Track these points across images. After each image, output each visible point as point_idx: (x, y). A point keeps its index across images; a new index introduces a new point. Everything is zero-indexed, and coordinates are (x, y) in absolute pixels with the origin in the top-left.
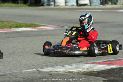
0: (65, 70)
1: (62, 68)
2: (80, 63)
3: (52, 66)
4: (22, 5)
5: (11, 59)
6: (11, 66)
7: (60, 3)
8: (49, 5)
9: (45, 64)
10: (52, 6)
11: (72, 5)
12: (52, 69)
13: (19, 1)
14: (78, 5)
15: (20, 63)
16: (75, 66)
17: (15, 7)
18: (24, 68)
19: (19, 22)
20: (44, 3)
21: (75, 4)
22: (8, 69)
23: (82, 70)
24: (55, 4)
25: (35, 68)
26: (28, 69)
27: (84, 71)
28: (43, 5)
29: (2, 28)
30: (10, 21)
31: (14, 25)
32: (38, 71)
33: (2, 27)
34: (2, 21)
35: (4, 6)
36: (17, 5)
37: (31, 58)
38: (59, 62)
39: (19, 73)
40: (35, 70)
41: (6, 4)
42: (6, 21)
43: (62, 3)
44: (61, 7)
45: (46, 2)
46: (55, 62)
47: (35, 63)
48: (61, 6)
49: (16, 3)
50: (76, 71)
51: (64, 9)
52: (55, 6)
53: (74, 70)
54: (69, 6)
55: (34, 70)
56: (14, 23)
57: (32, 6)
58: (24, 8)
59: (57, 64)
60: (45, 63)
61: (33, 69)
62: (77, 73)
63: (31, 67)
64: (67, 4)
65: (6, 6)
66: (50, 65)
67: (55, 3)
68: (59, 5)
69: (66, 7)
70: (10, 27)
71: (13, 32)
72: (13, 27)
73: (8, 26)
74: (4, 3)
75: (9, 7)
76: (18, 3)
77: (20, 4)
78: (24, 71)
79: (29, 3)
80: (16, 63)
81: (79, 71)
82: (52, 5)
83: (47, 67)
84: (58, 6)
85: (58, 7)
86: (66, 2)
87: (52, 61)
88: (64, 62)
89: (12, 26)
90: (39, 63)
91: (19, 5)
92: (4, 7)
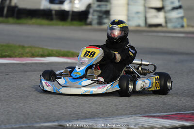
5: (21, 105)
8: (100, 24)
9: (74, 116)
11: (138, 25)
12: (83, 123)
14: (148, 25)
15: (35, 112)
18: (39, 120)
19: (49, 48)
25: (57, 121)
26: (45, 122)
28: (90, 24)
29: (20, 57)
30: (34, 47)
31: (39, 52)
32: (61, 125)
33: (19, 54)
34: (23, 47)
35: (30, 23)
37: (55, 105)
38: (99, 112)
42: (29, 47)
46: (92, 112)
47: (59, 114)
49: (50, 19)
54: (133, 27)
58: (60, 27)
60: (74, 114)
61: (54, 122)
63: (51, 119)
64: (129, 23)
66: (82, 117)
70: (33, 56)
71: (36, 63)
72: (38, 56)
73: (30, 54)
78: (38, 125)
80: (28, 111)
83: (77, 120)
87: (87, 111)
89: (35, 54)
90: (65, 114)
91: (54, 22)
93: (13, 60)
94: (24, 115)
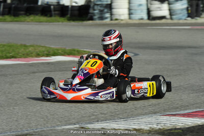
0: (127, 127)
1: (123, 123)
2: (153, 115)
3: (105, 120)
4: (58, 18)
5: (39, 108)
6: (39, 119)
7: (120, 15)
8: (102, 18)
9: (93, 117)
10: (108, 21)
11: (141, 18)
12: (105, 124)
13: (53, 12)
14: (151, 18)
15: (53, 115)
16: (144, 120)
17: (46, 22)
18: (59, 123)
19: (52, 46)
20: (95, 16)
21: (145, 16)
22: (34, 124)
23: (155, 126)
24: (113, 16)
25: (78, 123)
26: (66, 125)
27: (160, 129)
28: (91, 19)
29: (25, 57)
30: (37, 46)
31: (44, 52)
32: (82, 128)
33: (24, 55)
34: (25, 46)
35: (28, 20)
36: (49, 19)
38: (118, 113)
39: (51, 132)
40: (77, 126)
41: (32, 17)
43: (123, 15)
44: (122, 22)
45: (97, 13)
46: (111, 112)
47: (78, 115)
48: (122, 20)
49: (49, 15)
50: (146, 127)
51: (127, 25)
52: (111, 20)
53: (142, 127)
54: (136, 20)
55: (75, 126)
56: (44, 49)
57: (74, 20)
58: (60, 23)
59: (115, 117)
60: (94, 115)
61: (75, 124)
62: (148, 132)
63: (71, 122)
64: (132, 16)
65: (32, 20)
66: (102, 119)
67: (111, 14)
68: (118, 18)
69: (131, 22)
70: (38, 55)
71: (43, 63)
72: (43, 56)
73: (34, 53)
74: (28, 16)
75: (37, 22)
76: (51, 16)
77: (55, 16)
78: (59, 128)
79: (69, 16)
80: (46, 114)
81: (150, 128)
82: (106, 18)
83: (98, 121)
84: (116, 20)
85: (116, 22)
86: (130, 14)
87: (105, 112)
88: (126, 113)
89: (40, 54)
90: (84, 115)
91: (53, 18)
92: (28, 22)
93: (19, 60)
94: (43, 118)
